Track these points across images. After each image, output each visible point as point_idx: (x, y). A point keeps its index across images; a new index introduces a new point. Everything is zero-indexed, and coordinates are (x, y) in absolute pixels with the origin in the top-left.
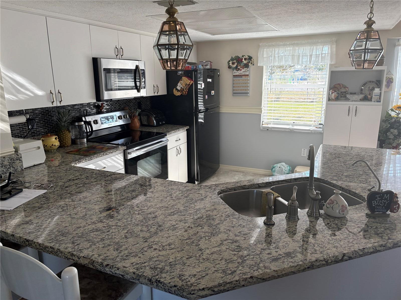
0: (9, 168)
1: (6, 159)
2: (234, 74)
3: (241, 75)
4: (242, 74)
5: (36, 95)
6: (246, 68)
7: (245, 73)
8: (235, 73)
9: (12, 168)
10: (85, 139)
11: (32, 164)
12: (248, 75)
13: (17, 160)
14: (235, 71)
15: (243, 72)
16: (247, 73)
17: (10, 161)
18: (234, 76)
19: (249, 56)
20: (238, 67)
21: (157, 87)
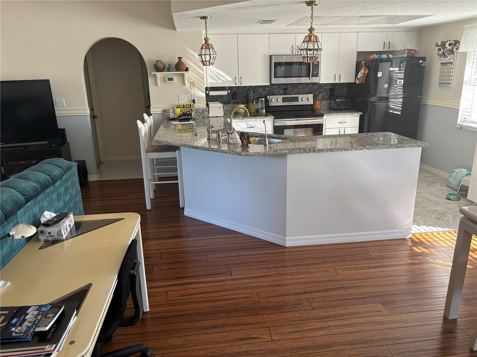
2: (442, 62)
3: (446, 63)
4: (448, 62)
5: (227, 81)
6: (451, 54)
7: (450, 60)
8: (442, 60)
10: (264, 110)
12: (452, 63)
14: (443, 58)
15: (449, 59)
16: (452, 61)
18: (441, 63)
19: (455, 41)
20: (446, 54)
21: (340, 75)
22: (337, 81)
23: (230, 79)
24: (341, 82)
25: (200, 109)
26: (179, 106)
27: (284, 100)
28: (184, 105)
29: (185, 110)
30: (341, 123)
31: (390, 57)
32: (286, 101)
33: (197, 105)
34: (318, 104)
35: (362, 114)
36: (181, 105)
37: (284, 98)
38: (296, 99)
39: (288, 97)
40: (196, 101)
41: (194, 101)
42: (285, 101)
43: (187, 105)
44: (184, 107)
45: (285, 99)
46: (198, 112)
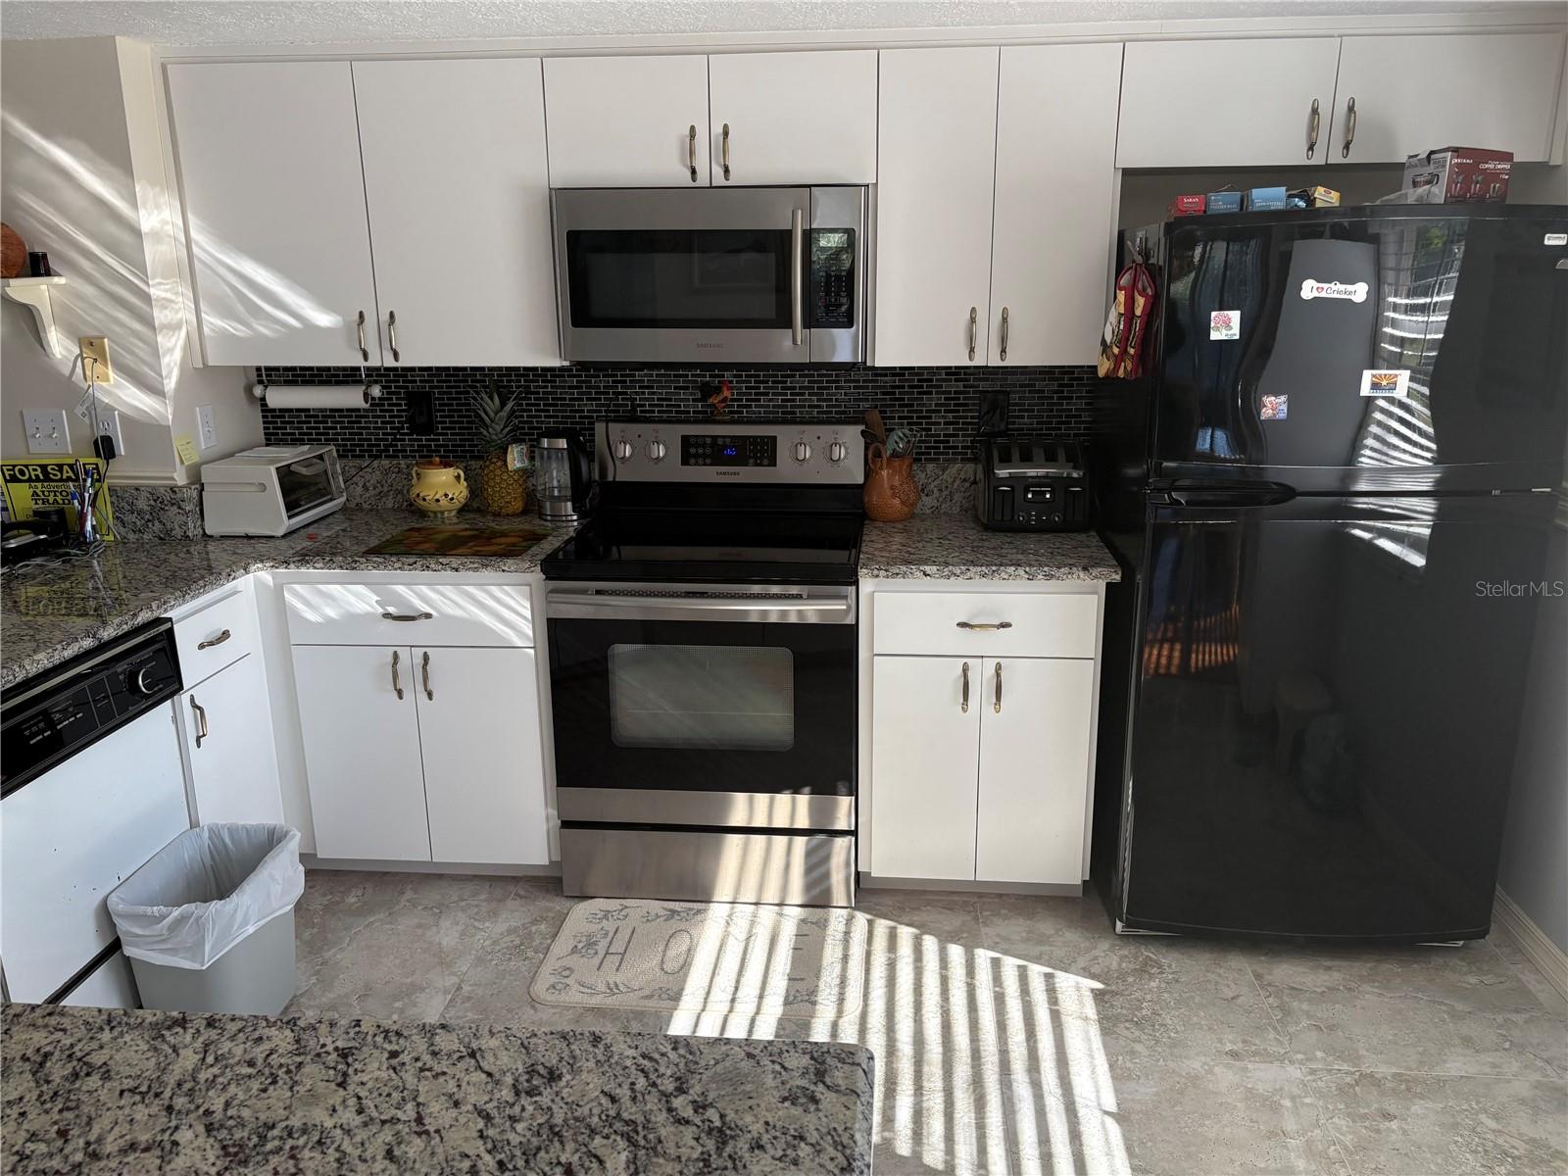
0: (149, 521)
1: (144, 494)
5: (309, 327)
9: (156, 523)
11: (241, 530)
13: (173, 504)
17: (152, 502)
21: (1005, 320)
22: (987, 356)
23: (324, 319)
24: (1012, 361)
25: (137, 489)
26: (22, 473)
27: (693, 451)
28: (44, 467)
29: (53, 496)
30: (971, 626)
31: (1319, 204)
32: (705, 456)
33: (123, 471)
34: (886, 485)
35: (1117, 578)
36: (26, 466)
37: (692, 440)
38: (764, 452)
39: (714, 438)
40: (121, 448)
41: (105, 447)
42: (696, 456)
43: (60, 467)
44: (47, 478)
45: (697, 446)
46: (127, 507)
